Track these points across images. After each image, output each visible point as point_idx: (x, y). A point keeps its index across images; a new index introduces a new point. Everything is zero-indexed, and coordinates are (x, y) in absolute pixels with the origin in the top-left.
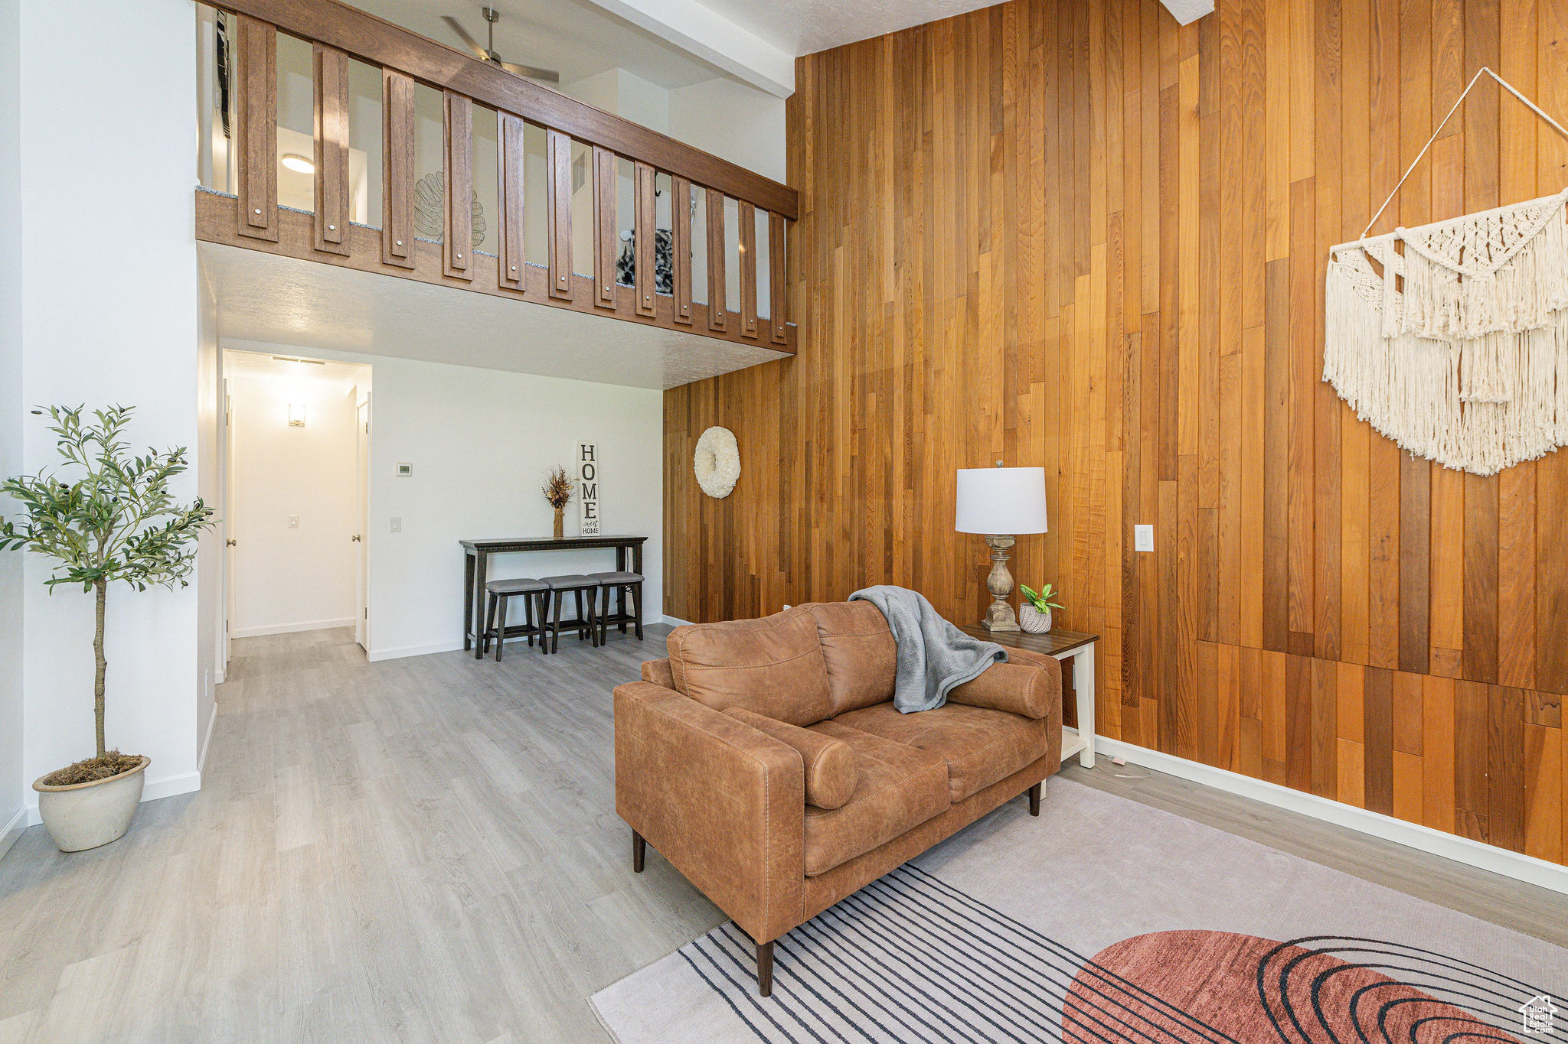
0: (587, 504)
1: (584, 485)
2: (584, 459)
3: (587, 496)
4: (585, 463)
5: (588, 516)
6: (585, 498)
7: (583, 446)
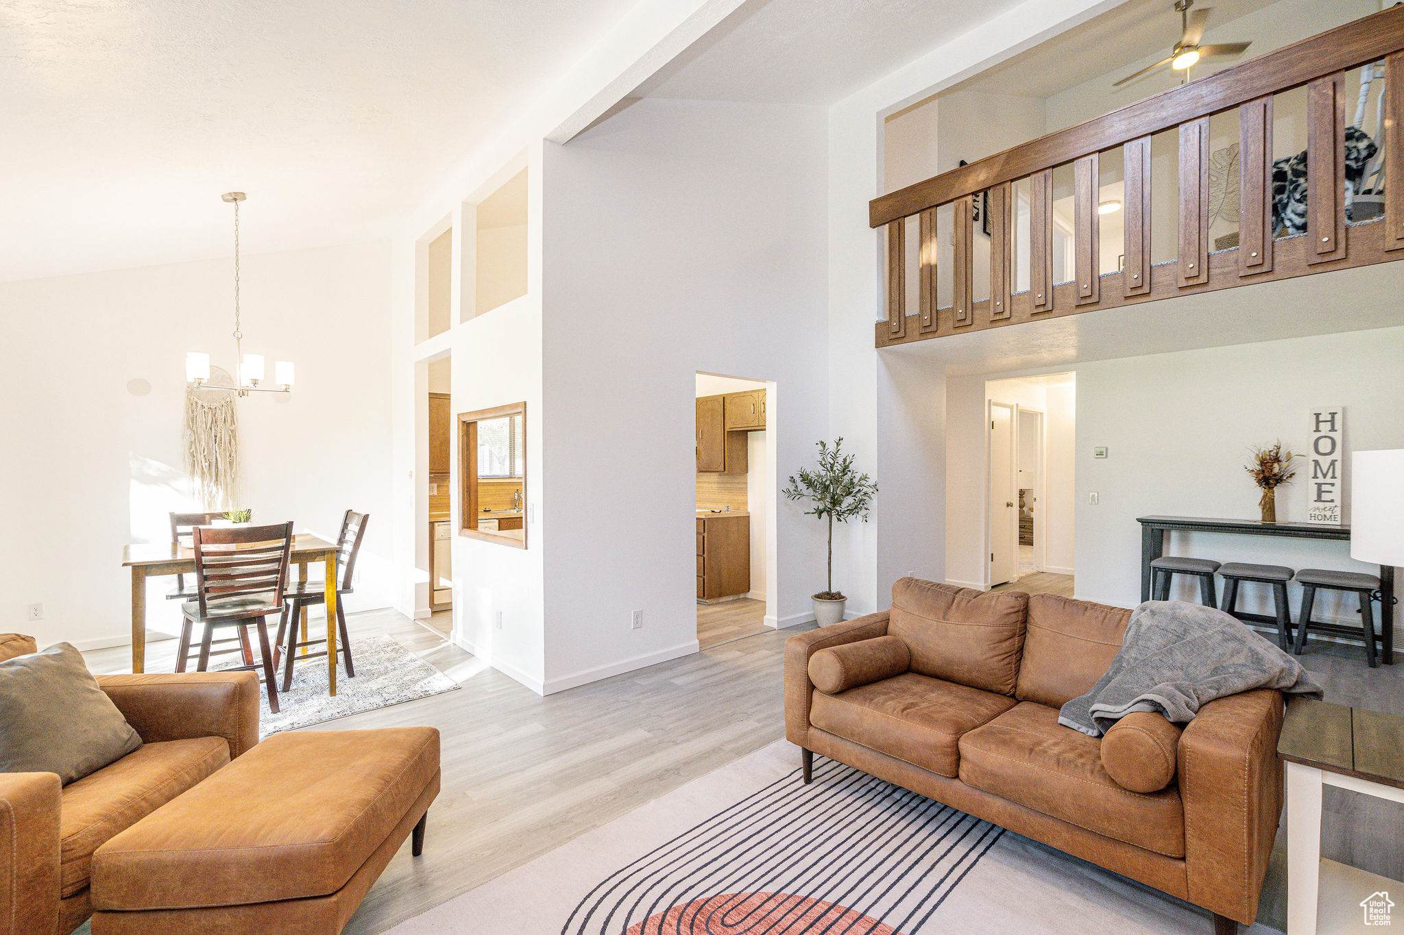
0: (1319, 485)
1: (1316, 462)
2: (1317, 430)
3: (1319, 474)
4: (1318, 435)
5: (1319, 499)
6: (1315, 477)
7: (1318, 415)
